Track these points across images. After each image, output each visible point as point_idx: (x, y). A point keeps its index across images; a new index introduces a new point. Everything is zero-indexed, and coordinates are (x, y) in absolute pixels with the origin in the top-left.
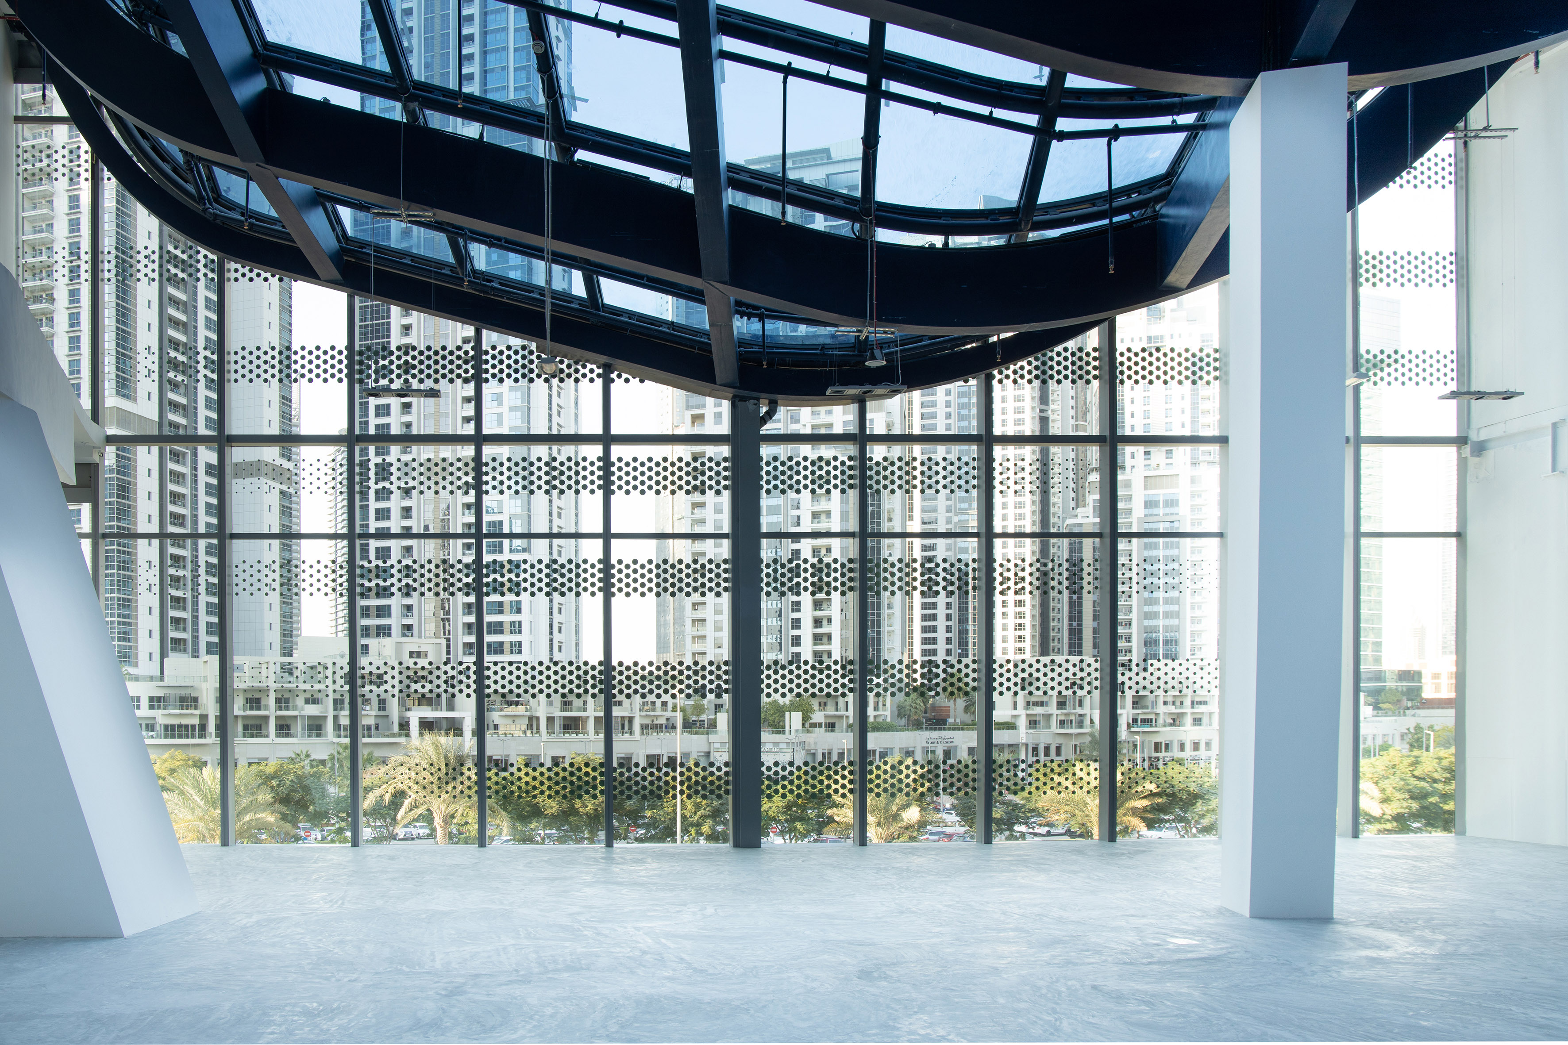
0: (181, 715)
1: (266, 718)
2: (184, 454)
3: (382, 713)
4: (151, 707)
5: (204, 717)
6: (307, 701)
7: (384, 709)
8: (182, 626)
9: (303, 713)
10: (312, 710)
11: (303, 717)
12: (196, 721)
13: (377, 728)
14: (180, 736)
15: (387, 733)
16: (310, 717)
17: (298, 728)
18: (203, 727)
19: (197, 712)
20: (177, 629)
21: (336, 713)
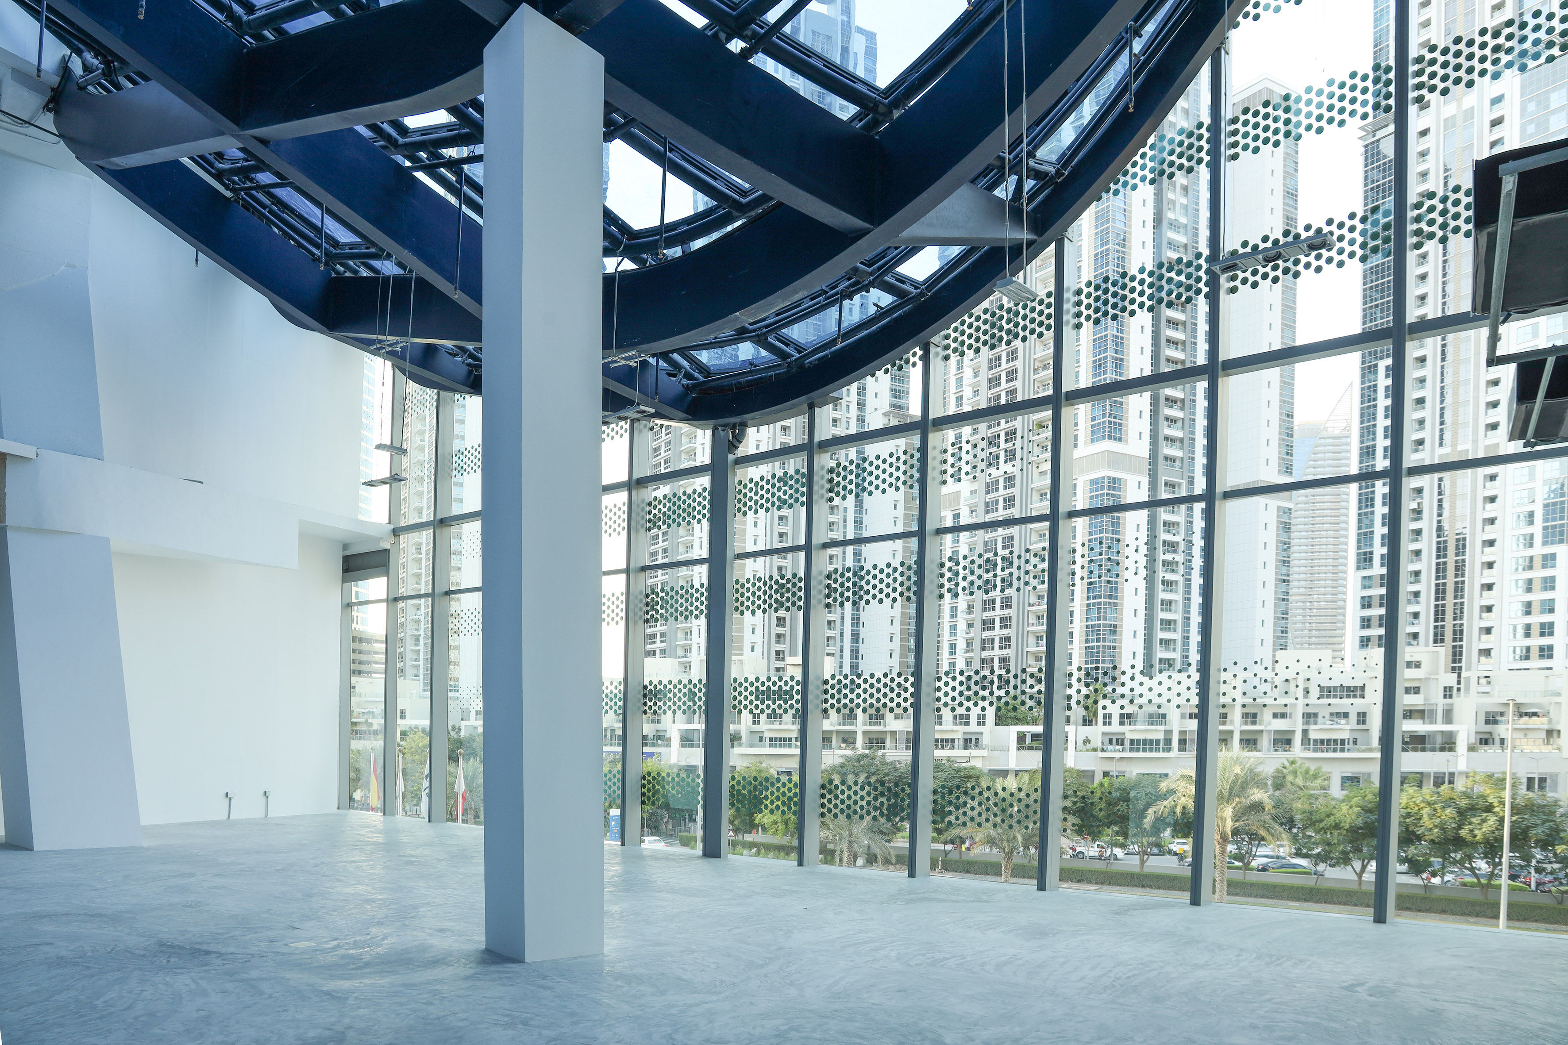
0: (1146, 730)
1: (1231, 732)
2: (1180, 485)
3: (1361, 727)
4: (1122, 723)
5: (1168, 732)
6: (1275, 716)
7: (1364, 723)
8: (1172, 646)
9: (1269, 728)
10: (1280, 725)
11: (1270, 731)
12: (1161, 736)
13: (1355, 742)
14: (1144, 750)
15: (1363, 747)
16: (1276, 732)
17: (1265, 742)
18: (1168, 742)
19: (1162, 728)
20: (1167, 649)
21: (1305, 727)
